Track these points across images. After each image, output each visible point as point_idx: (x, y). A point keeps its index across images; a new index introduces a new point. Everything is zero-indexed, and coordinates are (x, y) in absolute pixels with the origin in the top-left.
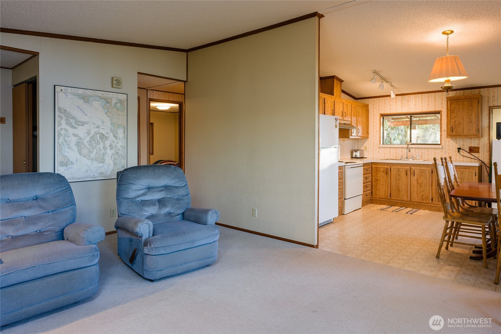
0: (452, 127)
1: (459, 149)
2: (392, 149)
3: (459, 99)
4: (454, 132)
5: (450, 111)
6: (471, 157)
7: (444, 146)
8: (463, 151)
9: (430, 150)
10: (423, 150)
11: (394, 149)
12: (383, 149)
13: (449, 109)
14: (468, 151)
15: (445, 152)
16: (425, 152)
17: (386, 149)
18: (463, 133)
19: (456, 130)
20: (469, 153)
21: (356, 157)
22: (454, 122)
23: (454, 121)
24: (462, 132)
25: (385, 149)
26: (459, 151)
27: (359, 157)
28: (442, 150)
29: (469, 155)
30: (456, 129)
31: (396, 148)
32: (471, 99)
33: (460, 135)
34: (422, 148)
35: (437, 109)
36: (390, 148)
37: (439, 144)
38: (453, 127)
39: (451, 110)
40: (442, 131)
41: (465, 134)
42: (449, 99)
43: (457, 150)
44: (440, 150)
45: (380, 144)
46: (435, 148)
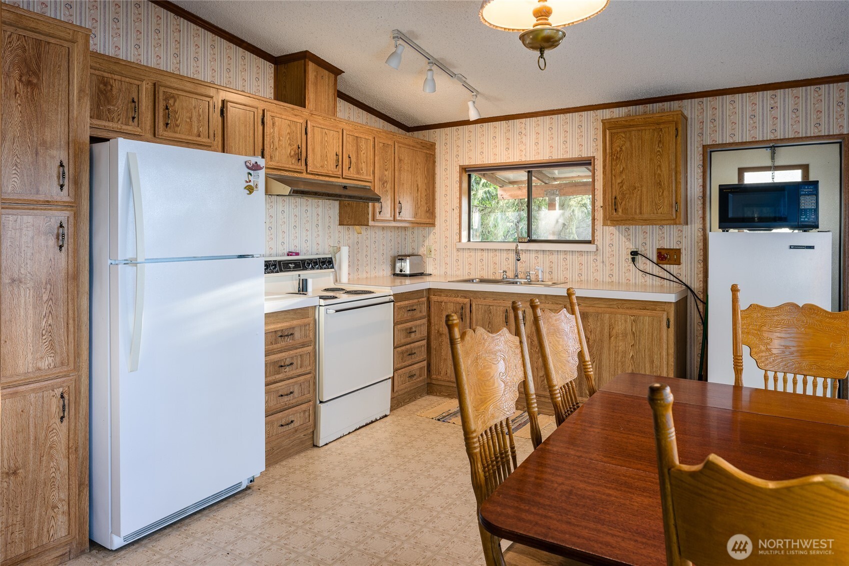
0: (616, 198)
1: (634, 254)
2: (485, 254)
3: (631, 124)
4: (620, 210)
5: (613, 156)
6: (661, 274)
7: (600, 247)
8: (644, 258)
9: (569, 257)
10: (554, 257)
11: (491, 254)
12: (466, 254)
13: (608, 151)
14: (655, 260)
15: (603, 262)
16: (558, 263)
17: (473, 254)
18: (641, 213)
19: (625, 205)
20: (657, 264)
21: (403, 273)
22: (619, 184)
23: (619, 181)
24: (638, 211)
25: (471, 254)
26: (633, 260)
27: (408, 272)
28: (595, 257)
29: (656, 270)
30: (623, 203)
31: (496, 250)
32: (658, 124)
33: (633, 219)
34: (551, 252)
35: (585, 154)
36: (482, 250)
37: (589, 242)
38: (618, 198)
39: (612, 154)
40: (596, 208)
41: (645, 216)
42: (610, 127)
43: (630, 257)
44: (591, 257)
45: (460, 241)
46: (581, 253)
